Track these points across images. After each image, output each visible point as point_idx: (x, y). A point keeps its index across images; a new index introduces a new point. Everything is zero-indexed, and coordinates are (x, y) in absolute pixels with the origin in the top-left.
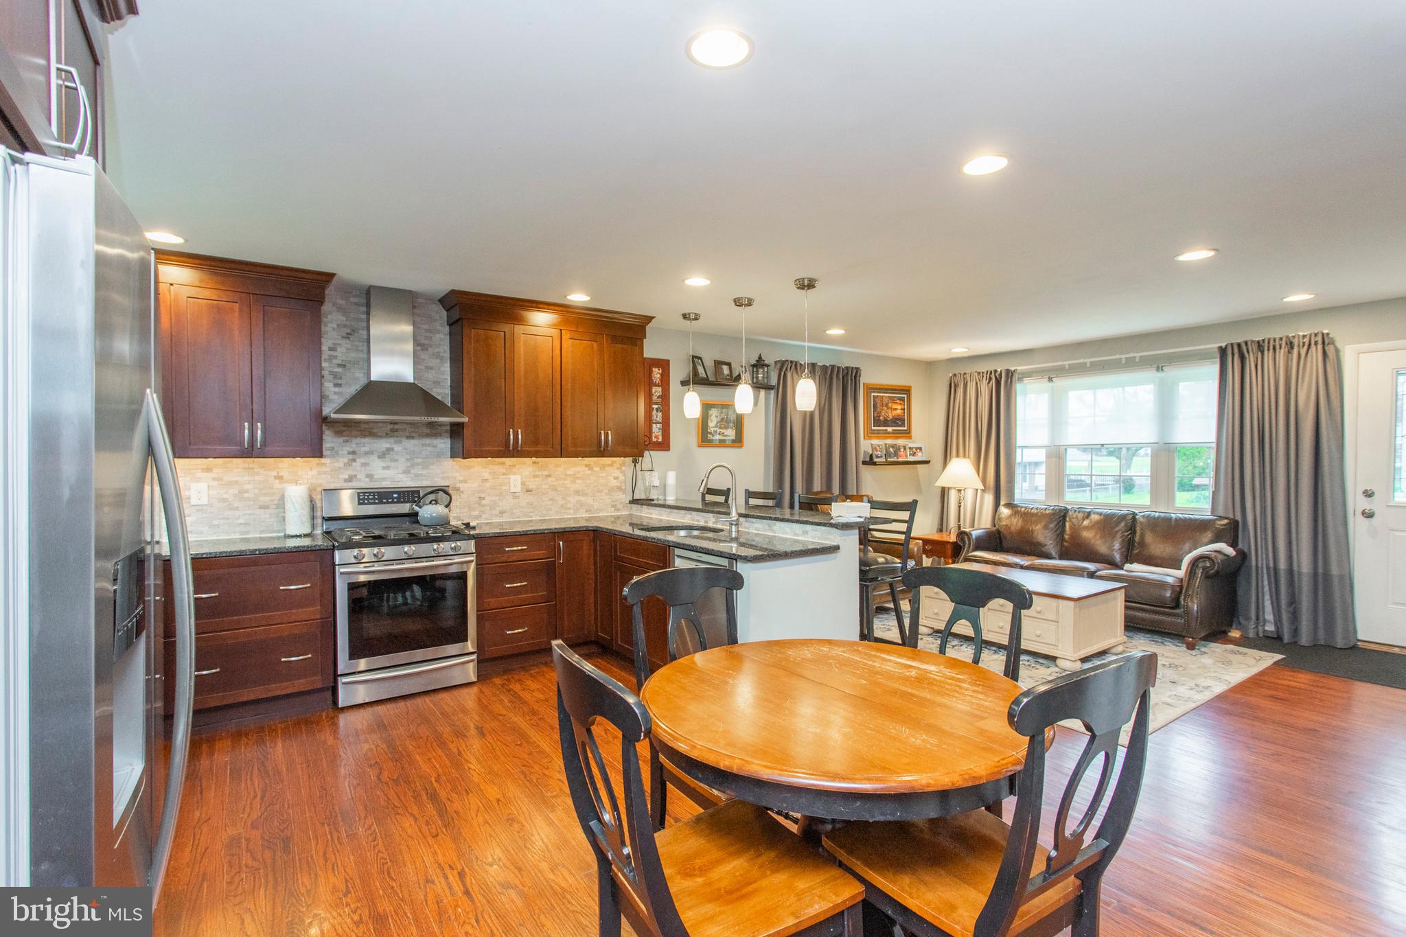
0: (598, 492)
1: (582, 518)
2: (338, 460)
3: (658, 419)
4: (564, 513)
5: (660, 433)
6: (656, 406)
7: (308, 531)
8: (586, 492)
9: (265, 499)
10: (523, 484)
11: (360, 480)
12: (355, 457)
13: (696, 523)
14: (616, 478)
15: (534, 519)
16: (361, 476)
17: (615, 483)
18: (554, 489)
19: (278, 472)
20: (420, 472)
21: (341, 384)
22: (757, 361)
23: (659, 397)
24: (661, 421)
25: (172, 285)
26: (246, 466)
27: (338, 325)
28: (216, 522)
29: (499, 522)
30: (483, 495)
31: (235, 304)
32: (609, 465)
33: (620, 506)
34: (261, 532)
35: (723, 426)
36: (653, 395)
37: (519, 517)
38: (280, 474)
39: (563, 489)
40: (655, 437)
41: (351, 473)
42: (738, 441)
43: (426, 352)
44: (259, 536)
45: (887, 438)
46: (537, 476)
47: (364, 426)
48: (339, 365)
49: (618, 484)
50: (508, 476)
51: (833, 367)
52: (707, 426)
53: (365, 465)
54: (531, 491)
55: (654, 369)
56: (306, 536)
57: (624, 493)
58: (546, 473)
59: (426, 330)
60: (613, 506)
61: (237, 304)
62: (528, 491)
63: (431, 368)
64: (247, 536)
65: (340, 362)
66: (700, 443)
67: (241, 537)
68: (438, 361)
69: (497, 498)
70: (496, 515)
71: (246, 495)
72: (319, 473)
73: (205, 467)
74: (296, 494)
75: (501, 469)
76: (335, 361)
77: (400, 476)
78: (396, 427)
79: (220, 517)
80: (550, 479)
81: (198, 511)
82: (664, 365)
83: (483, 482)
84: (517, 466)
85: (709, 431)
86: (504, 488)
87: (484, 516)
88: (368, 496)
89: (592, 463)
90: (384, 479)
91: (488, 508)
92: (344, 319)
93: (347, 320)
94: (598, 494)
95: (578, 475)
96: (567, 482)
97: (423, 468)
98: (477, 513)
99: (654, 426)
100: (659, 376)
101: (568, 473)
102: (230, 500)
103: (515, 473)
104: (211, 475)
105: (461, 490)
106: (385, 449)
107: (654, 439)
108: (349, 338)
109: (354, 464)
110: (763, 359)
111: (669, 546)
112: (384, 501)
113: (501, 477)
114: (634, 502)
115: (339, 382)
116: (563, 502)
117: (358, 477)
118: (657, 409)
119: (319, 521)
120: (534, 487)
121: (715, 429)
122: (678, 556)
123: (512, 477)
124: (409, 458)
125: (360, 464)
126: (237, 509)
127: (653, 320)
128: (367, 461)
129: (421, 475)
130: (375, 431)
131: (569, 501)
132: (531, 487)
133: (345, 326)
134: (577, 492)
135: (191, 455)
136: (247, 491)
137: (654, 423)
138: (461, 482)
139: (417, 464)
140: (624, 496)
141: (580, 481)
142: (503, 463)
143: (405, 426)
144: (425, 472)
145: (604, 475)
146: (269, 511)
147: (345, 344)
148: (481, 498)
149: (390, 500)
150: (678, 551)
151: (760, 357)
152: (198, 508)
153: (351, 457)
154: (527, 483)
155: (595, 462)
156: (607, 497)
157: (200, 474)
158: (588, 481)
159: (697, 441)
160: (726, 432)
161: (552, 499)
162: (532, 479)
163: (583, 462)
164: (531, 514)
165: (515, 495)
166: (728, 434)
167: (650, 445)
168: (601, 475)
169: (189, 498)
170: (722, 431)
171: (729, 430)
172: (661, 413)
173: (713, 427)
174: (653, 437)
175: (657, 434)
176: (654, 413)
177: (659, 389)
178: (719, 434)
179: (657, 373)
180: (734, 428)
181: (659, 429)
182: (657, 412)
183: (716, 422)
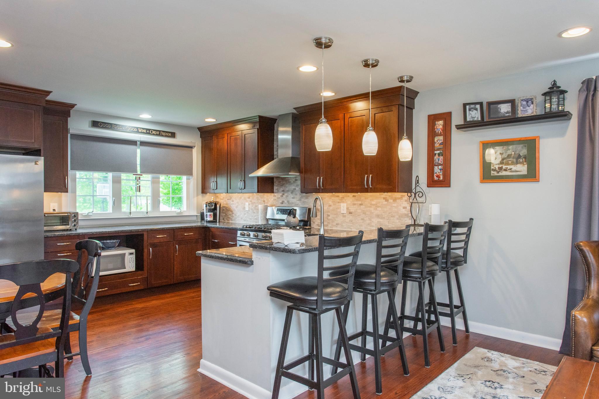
0: (392, 217)
2: (278, 194)
3: (440, 162)
5: (441, 173)
6: (438, 152)
8: (383, 216)
10: (347, 209)
14: (404, 208)
16: (286, 201)
17: (404, 211)
18: (364, 213)
22: (551, 88)
23: (440, 144)
25: (227, 133)
28: (250, 218)
29: (336, 230)
30: (329, 214)
31: (239, 136)
32: (399, 198)
35: (510, 162)
36: (435, 143)
37: (345, 228)
39: (369, 213)
40: (437, 176)
42: (532, 175)
46: (354, 204)
49: (406, 213)
50: (340, 204)
52: (489, 163)
53: (287, 196)
54: (352, 213)
58: (360, 202)
62: (350, 213)
66: (483, 179)
69: (335, 216)
70: (334, 225)
71: (257, 208)
72: (275, 200)
73: (248, 196)
75: (337, 199)
79: (251, 215)
80: (362, 206)
81: (247, 213)
82: (448, 117)
83: (329, 207)
84: (345, 198)
86: (338, 210)
87: (330, 225)
88: (280, 210)
89: (388, 197)
91: (331, 221)
94: (392, 218)
95: (378, 205)
96: (372, 209)
97: (306, 198)
98: (326, 223)
99: (436, 168)
100: (441, 127)
101: (373, 203)
102: (253, 209)
103: (343, 202)
106: (293, 189)
107: (436, 179)
109: (284, 196)
110: (558, 85)
112: (284, 213)
113: (337, 204)
116: (369, 222)
118: (439, 155)
120: (353, 211)
121: (500, 166)
123: (342, 204)
126: (254, 213)
129: (305, 202)
131: (373, 221)
132: (351, 211)
134: (378, 216)
137: (436, 166)
139: (304, 196)
141: (380, 209)
142: (339, 196)
145: (395, 205)
149: (286, 213)
151: (554, 83)
152: (247, 211)
153: (283, 193)
154: (350, 208)
155: (389, 196)
156: (398, 221)
157: (248, 199)
158: (385, 209)
159: (480, 178)
160: (514, 168)
161: (363, 219)
162: (352, 206)
163: (382, 196)
164: (351, 227)
165: (344, 215)
166: (517, 170)
167: (432, 183)
168: (394, 205)
169: (245, 208)
170: (509, 167)
171: (519, 165)
172: (442, 157)
173: (496, 164)
174: (435, 177)
175: (438, 174)
176: (436, 157)
177: (441, 138)
178: (506, 170)
179: (440, 125)
180: (525, 163)
181: (441, 170)
182: (439, 156)
183: (500, 159)
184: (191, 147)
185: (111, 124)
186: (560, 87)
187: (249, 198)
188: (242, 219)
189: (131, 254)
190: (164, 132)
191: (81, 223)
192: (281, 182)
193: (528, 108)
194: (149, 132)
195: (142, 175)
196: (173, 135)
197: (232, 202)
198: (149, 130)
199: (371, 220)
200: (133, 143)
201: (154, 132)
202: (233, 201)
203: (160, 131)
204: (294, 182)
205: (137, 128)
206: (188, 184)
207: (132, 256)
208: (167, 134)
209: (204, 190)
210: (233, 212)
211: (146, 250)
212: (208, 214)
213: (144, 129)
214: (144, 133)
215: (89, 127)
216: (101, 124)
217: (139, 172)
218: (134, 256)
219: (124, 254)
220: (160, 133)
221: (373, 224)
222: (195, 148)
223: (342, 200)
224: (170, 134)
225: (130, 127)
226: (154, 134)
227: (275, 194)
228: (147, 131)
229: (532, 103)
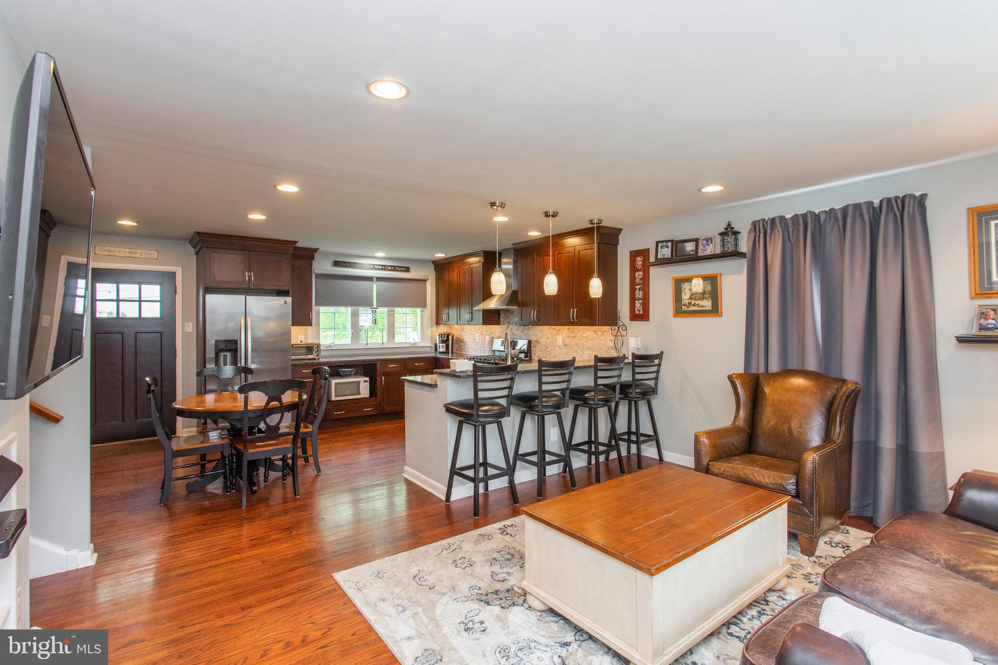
0: (600, 349)
2: (505, 326)
3: (640, 297)
5: (641, 308)
6: (639, 287)
8: (593, 349)
10: (563, 341)
16: (511, 333)
22: (726, 229)
23: (641, 279)
24: (642, 298)
30: (547, 346)
35: (697, 298)
36: (636, 278)
39: (581, 345)
40: (638, 310)
42: (715, 311)
46: (569, 337)
52: (681, 298)
54: (567, 346)
55: (637, 258)
58: (573, 335)
62: (565, 345)
66: (675, 314)
72: (501, 331)
75: (554, 332)
80: (575, 339)
83: (547, 339)
84: (561, 330)
85: (683, 303)
86: (556, 342)
87: (548, 357)
89: (596, 330)
91: (549, 353)
94: (600, 351)
95: (589, 338)
96: (584, 341)
98: (545, 355)
99: (637, 302)
100: (641, 263)
101: (585, 335)
103: (559, 335)
104: (480, 331)
107: (637, 312)
109: (509, 328)
110: (732, 226)
113: (555, 336)
116: (582, 354)
118: (639, 289)
120: (568, 343)
121: (690, 301)
123: (558, 336)
128: (513, 327)
134: (589, 348)
137: (637, 300)
138: (540, 338)
142: (555, 329)
145: (603, 338)
148: (547, 348)
151: (729, 225)
153: (508, 325)
154: (565, 340)
155: (598, 329)
157: (478, 331)
158: (595, 342)
159: (674, 312)
160: (701, 303)
161: (576, 351)
162: (567, 339)
165: (560, 347)
166: (704, 305)
167: (634, 317)
170: (697, 302)
171: (704, 301)
172: (642, 292)
173: (687, 300)
174: (636, 311)
175: (639, 308)
176: (637, 292)
177: (641, 273)
178: (694, 305)
179: (639, 261)
180: (710, 299)
181: (641, 304)
182: (639, 291)
183: (690, 295)
184: (425, 281)
185: (350, 263)
186: (734, 228)
187: (479, 329)
188: (473, 350)
189: (366, 381)
190: (398, 267)
191: (323, 353)
192: (507, 315)
193: (708, 247)
194: (384, 268)
195: (377, 308)
196: (407, 270)
197: (464, 334)
198: (385, 266)
199: (583, 352)
200: (370, 279)
201: (389, 268)
202: (465, 332)
203: (395, 266)
204: (515, 314)
205: (374, 265)
206: (422, 316)
207: (366, 383)
208: (402, 269)
209: (438, 322)
210: (466, 343)
211: (378, 379)
212: (441, 345)
213: (379, 265)
214: (380, 269)
215: (331, 266)
216: (341, 264)
217: (375, 306)
218: (368, 384)
219: (360, 382)
220: (395, 269)
221: (584, 356)
222: (429, 281)
223: (558, 332)
224: (404, 269)
225: (367, 264)
226: (389, 270)
227: (502, 326)
228: (382, 267)
229: (712, 243)
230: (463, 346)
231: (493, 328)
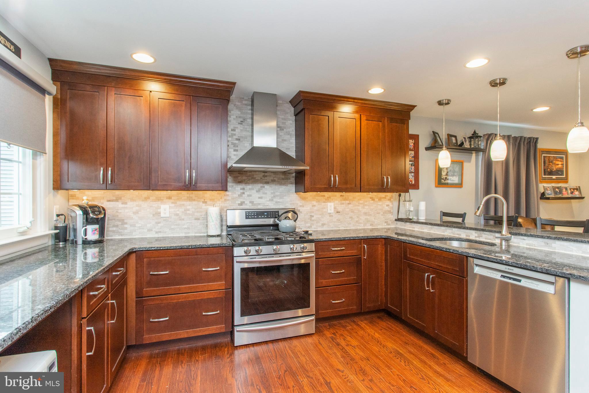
0: (377, 214)
1: (368, 229)
2: (235, 193)
3: (412, 170)
4: (357, 226)
5: (413, 179)
6: (411, 162)
7: (218, 233)
8: (370, 213)
9: (198, 215)
10: (335, 208)
11: (246, 204)
12: (244, 191)
13: (458, 236)
14: (388, 206)
15: (341, 229)
17: (387, 208)
18: (352, 211)
19: (204, 200)
20: (278, 200)
21: (237, 150)
22: (473, 134)
23: (412, 157)
24: (414, 171)
25: (151, 92)
26: (188, 195)
27: (236, 117)
28: (172, 227)
30: (312, 214)
31: (183, 102)
32: (383, 197)
33: (390, 222)
34: (196, 233)
36: (409, 155)
37: (332, 228)
38: (205, 201)
39: (357, 211)
40: (410, 181)
41: (242, 200)
42: (460, 184)
43: (282, 131)
44: (194, 235)
45: (552, 182)
46: (343, 204)
47: (249, 174)
48: (237, 139)
49: (389, 209)
50: (326, 204)
51: (521, 137)
52: (441, 174)
53: (249, 196)
54: (340, 212)
55: (410, 140)
56: (218, 236)
57: (392, 215)
58: (348, 202)
59: (282, 118)
60: (386, 222)
61: (184, 102)
62: (337, 212)
63: (285, 140)
64: (188, 235)
65: (237, 137)
66: (437, 185)
67: (185, 235)
68: (289, 136)
69: (320, 216)
70: (320, 226)
71: (188, 212)
72: (226, 200)
73: (168, 196)
74: (214, 211)
75: (323, 199)
76: (235, 137)
77: (268, 202)
78: (266, 174)
79: (175, 224)
80: (350, 206)
81: (164, 220)
82: (416, 138)
83: (313, 207)
84: (332, 198)
85: (442, 177)
86: (324, 210)
87: (313, 227)
88: (251, 214)
89: (374, 196)
90: (259, 204)
91: (315, 222)
92: (240, 113)
93: (241, 114)
96: (360, 208)
97: (280, 198)
98: (309, 225)
99: (410, 174)
100: (412, 144)
102: (180, 214)
103: (330, 202)
104: (171, 201)
105: (301, 211)
107: (410, 183)
108: (242, 124)
109: (243, 195)
110: (477, 133)
111: (467, 257)
112: (260, 217)
113: (322, 204)
114: (398, 220)
115: (236, 148)
116: (357, 219)
117: (246, 203)
119: (225, 228)
120: (341, 210)
122: (477, 265)
123: (329, 204)
124: (273, 192)
125: (247, 195)
126: (183, 220)
127: (415, 108)
128: (250, 194)
129: (279, 202)
130: (255, 176)
131: (361, 219)
132: (339, 210)
133: (240, 117)
134: (365, 214)
135: (158, 189)
136: (189, 210)
138: (301, 206)
139: (277, 196)
140: (392, 216)
141: (367, 207)
142: (324, 196)
143: (270, 174)
144: (281, 200)
145: (381, 203)
146: (199, 221)
147: (240, 127)
148: (312, 216)
149: (263, 216)
150: (476, 261)
151: (475, 132)
152: (165, 218)
153: (242, 191)
154: (337, 208)
155: (375, 196)
156: (382, 217)
158: (372, 207)
160: (452, 178)
161: (351, 218)
162: (340, 206)
163: (369, 196)
164: (339, 226)
165: (330, 215)
168: (379, 203)
169: (160, 213)
172: (414, 167)
173: (444, 175)
175: (411, 179)
177: (413, 152)
178: (448, 179)
179: (412, 142)
180: (457, 176)
181: (413, 176)
182: (411, 166)
183: (446, 172)
184: (43, 91)
187: (169, 198)
188: (150, 230)
192: (239, 178)
199: (359, 218)
204: (261, 178)
210: (126, 221)
221: (361, 221)
223: (328, 199)
230: (117, 226)
231: (206, 196)
